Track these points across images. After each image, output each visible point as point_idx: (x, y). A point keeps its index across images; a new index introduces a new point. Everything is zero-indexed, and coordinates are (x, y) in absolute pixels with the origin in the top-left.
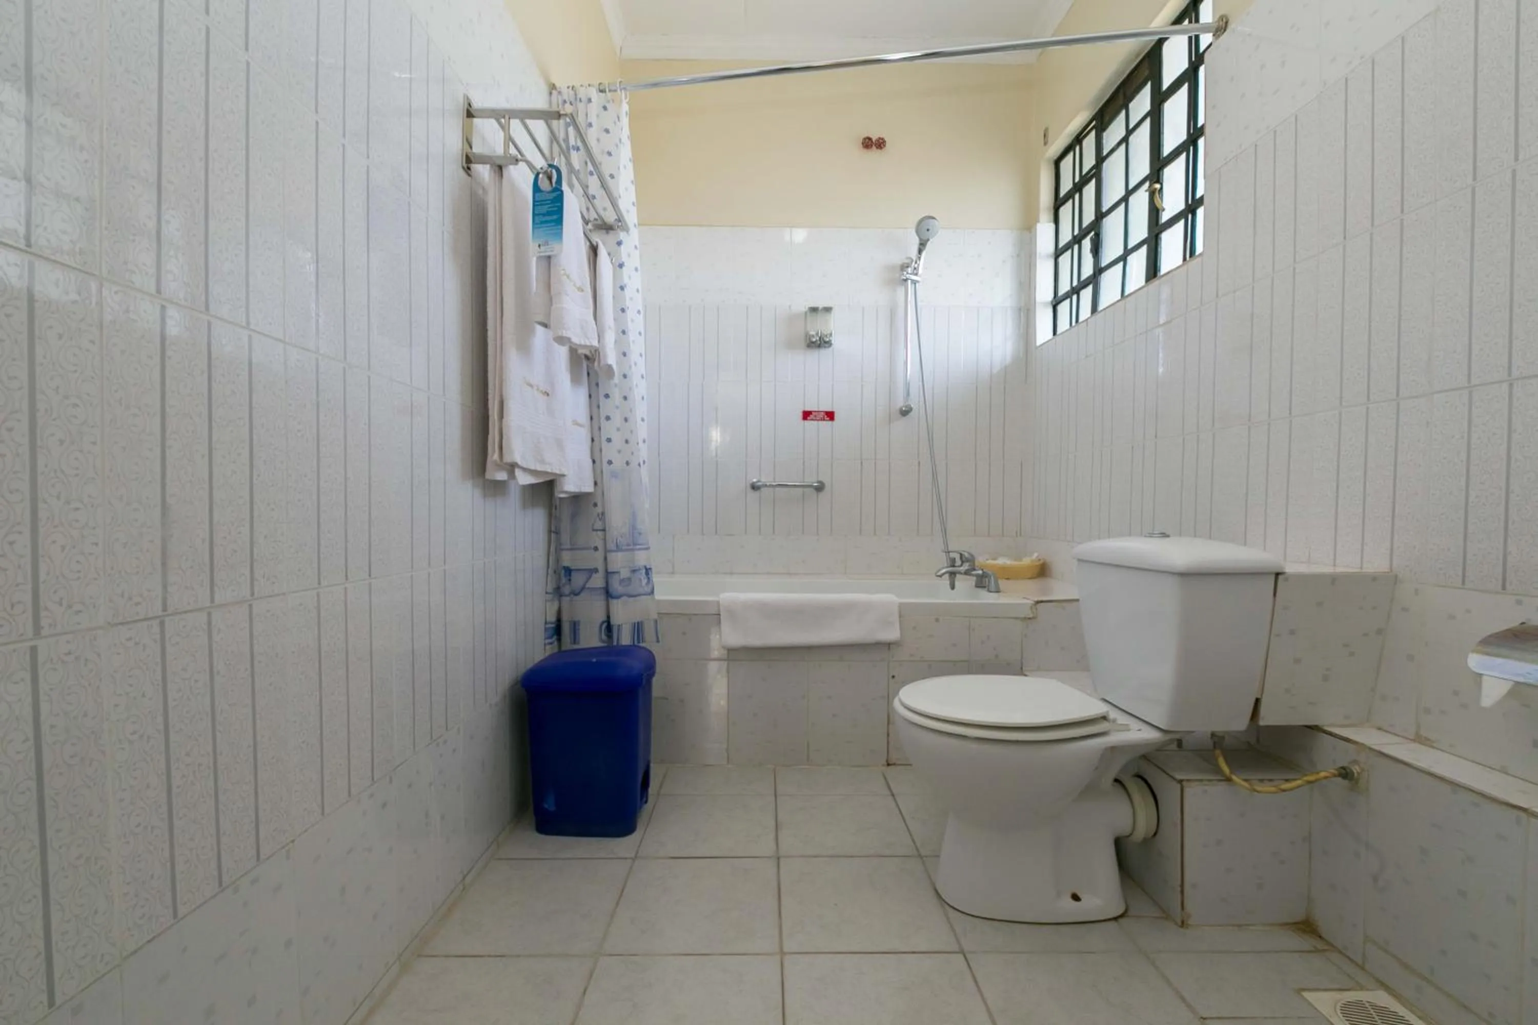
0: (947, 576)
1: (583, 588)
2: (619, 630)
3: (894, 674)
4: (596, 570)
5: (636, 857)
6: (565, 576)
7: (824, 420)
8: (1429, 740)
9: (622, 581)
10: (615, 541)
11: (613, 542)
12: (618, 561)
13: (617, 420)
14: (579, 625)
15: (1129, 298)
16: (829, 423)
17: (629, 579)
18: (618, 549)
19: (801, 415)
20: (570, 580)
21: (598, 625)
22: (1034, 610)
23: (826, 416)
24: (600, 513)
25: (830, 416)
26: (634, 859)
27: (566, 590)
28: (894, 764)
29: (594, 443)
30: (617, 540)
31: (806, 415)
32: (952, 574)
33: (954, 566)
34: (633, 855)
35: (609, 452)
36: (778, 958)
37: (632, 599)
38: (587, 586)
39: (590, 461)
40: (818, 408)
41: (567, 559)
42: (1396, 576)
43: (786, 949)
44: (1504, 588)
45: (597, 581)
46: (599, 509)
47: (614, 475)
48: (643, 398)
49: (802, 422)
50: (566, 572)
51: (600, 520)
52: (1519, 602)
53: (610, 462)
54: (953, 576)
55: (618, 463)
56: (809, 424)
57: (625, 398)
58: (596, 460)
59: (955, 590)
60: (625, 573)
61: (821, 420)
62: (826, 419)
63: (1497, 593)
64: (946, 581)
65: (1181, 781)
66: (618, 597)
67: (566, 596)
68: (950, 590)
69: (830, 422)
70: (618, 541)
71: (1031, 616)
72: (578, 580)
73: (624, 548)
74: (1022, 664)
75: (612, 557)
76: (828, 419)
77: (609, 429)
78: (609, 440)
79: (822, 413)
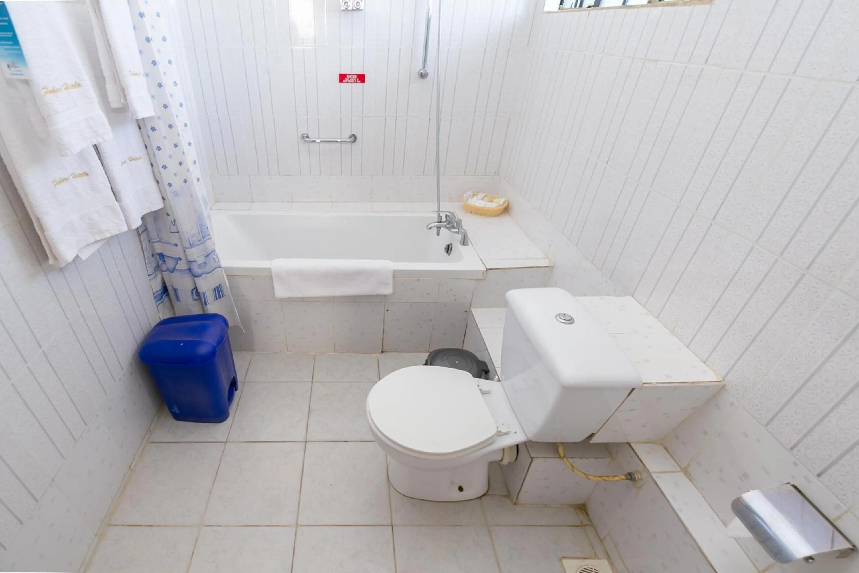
0: (436, 228)
1: (174, 269)
2: (204, 295)
3: (388, 309)
4: (180, 259)
5: (227, 441)
6: (161, 259)
7: (356, 82)
8: (691, 476)
9: (199, 266)
10: (188, 241)
11: (186, 241)
12: (195, 254)
13: (167, 146)
14: (177, 290)
15: (630, 11)
16: (359, 85)
17: (205, 263)
18: (192, 246)
19: (337, 78)
20: (164, 261)
21: (190, 292)
22: (485, 274)
23: (358, 79)
24: (173, 221)
25: (361, 78)
26: (226, 443)
27: (164, 268)
28: (386, 352)
29: (154, 167)
30: (189, 240)
31: (342, 77)
32: (439, 228)
33: (441, 222)
34: (225, 440)
35: (167, 177)
36: (294, 529)
37: (209, 275)
38: (176, 268)
39: (154, 184)
40: (352, 71)
41: (159, 248)
42: (724, 386)
43: (299, 523)
44: (792, 449)
45: (182, 265)
46: (171, 218)
47: (176, 194)
48: (186, 125)
49: (339, 84)
50: (159, 256)
51: (174, 225)
52: (795, 464)
53: (170, 185)
54: (439, 229)
55: (177, 183)
56: (345, 86)
57: (170, 127)
58: (158, 180)
59: (440, 236)
60: (201, 260)
61: (355, 82)
62: (358, 81)
63: (786, 449)
64: (435, 230)
65: (532, 458)
66: (200, 276)
67: (165, 271)
68: (436, 235)
69: (362, 84)
70: (191, 241)
71: (482, 278)
72: (170, 263)
73: (196, 244)
74: (471, 304)
75: (188, 251)
76: (360, 81)
77: (162, 158)
78: (165, 167)
79: (356, 76)
